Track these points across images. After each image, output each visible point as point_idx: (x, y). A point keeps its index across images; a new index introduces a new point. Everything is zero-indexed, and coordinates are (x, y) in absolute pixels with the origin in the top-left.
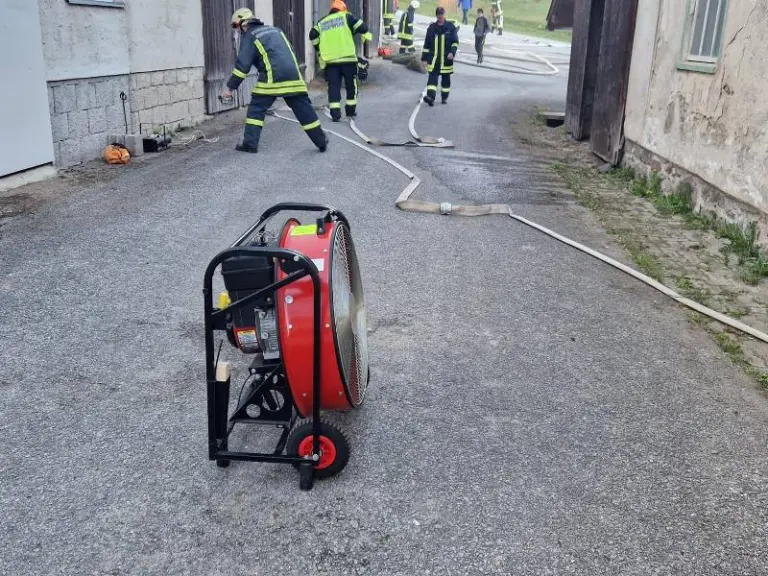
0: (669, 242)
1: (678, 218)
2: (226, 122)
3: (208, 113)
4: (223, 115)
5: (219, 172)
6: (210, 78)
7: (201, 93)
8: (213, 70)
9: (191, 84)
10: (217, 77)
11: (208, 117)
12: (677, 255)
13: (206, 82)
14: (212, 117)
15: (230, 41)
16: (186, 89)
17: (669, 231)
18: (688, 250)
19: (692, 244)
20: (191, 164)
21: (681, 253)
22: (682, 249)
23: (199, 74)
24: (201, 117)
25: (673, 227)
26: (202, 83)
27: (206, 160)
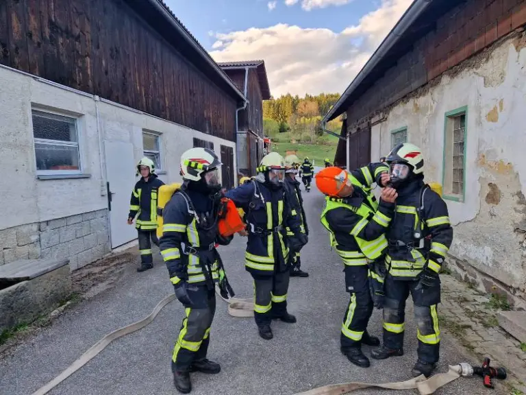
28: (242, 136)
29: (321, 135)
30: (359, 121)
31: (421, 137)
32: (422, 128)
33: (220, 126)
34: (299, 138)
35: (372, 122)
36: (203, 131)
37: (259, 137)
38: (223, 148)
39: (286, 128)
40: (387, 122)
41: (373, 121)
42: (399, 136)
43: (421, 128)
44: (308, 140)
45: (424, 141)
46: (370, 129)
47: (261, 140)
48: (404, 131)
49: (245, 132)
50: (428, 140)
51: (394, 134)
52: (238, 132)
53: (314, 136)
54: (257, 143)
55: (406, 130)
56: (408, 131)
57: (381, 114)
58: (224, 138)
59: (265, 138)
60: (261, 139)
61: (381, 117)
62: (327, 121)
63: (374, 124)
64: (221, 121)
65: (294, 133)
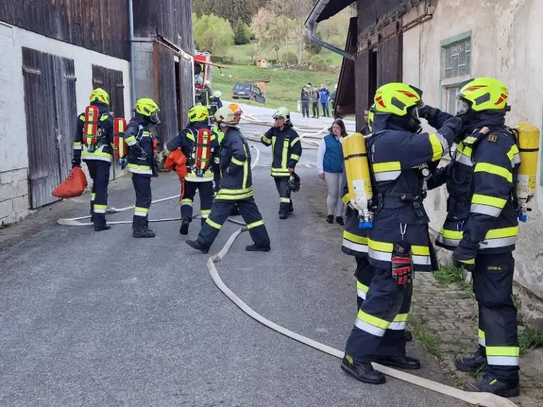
0: (446, 314)
1: (453, 286)
2: (49, 214)
3: (31, 208)
4: (48, 208)
5: (36, 269)
6: (34, 177)
7: (25, 190)
8: (37, 170)
9: (15, 184)
10: (41, 174)
11: (32, 212)
12: (454, 327)
13: (30, 182)
14: (36, 211)
15: (54, 143)
16: (10, 188)
17: (446, 301)
18: (463, 321)
19: (466, 314)
20: (9, 263)
21: (457, 324)
22: (458, 320)
23: (23, 174)
24: (24, 212)
25: (448, 297)
26: (26, 181)
27: (25, 257)
28: (143, 47)
29: (317, 52)
30: (381, 21)
31: (500, 54)
32: (502, 37)
33: (92, 25)
34: (273, 57)
35: (405, 24)
36: (50, 34)
37: (182, 52)
38: (98, 72)
39: (247, 36)
40: (432, 22)
41: (406, 20)
42: (455, 52)
43: (500, 34)
44: (292, 60)
45: (505, 62)
46: (401, 37)
47: (187, 58)
48: (465, 41)
49: (149, 39)
50: (512, 61)
51: (446, 47)
52: (133, 38)
53: (303, 55)
54: (177, 65)
55: (468, 39)
56: (473, 40)
57: (422, 6)
58: (101, 52)
59: (196, 53)
60: (186, 56)
61: (422, 12)
62: (318, 21)
63: (408, 28)
64: (92, 13)
65: (264, 46)
